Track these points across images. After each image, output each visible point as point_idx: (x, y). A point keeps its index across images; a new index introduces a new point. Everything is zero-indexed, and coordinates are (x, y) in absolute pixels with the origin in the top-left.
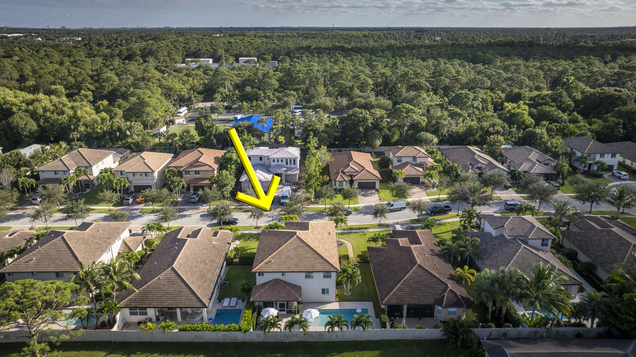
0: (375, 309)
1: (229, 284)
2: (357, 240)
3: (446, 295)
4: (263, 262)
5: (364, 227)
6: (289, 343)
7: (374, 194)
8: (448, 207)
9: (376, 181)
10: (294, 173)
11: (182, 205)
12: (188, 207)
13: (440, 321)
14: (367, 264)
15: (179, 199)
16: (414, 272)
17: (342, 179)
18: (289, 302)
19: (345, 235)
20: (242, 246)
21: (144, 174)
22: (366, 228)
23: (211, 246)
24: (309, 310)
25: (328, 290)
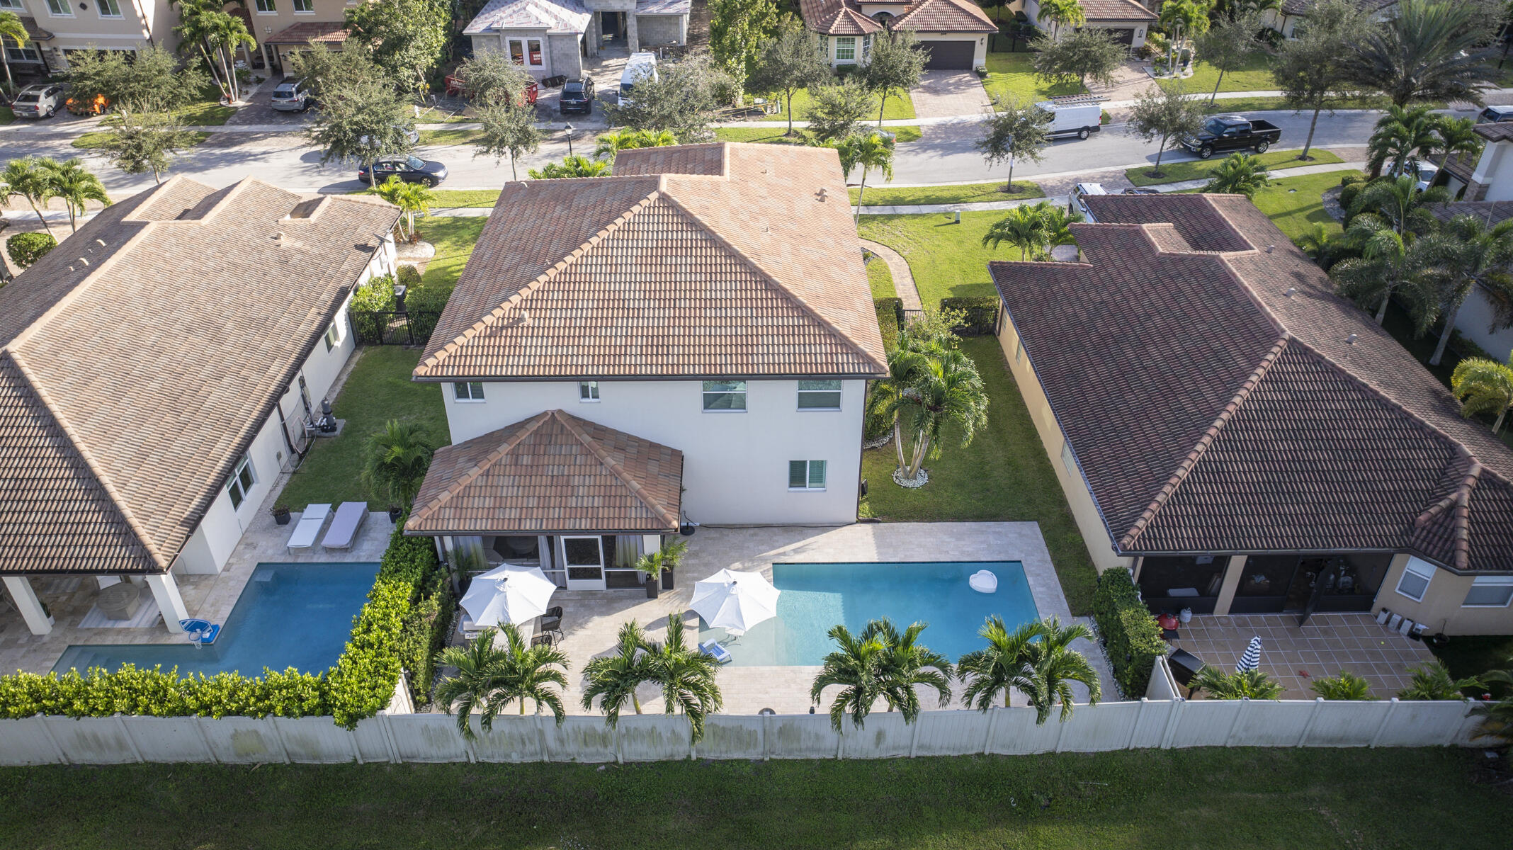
0: (1059, 565)
1: (347, 433)
2: (926, 245)
3: (1465, 500)
4: (479, 327)
5: (946, 194)
6: (613, 768)
7: (969, 85)
8: (1260, 124)
9: (975, 38)
10: (672, 10)
11: (244, 123)
12: (265, 127)
13: (1414, 635)
14: (985, 341)
15: (239, 103)
16: (1271, 378)
17: (850, 29)
18: (620, 540)
19: (874, 225)
20: (441, 264)
21: (95, 4)
22: (956, 200)
23: (268, 254)
24: (721, 577)
25: (819, 467)
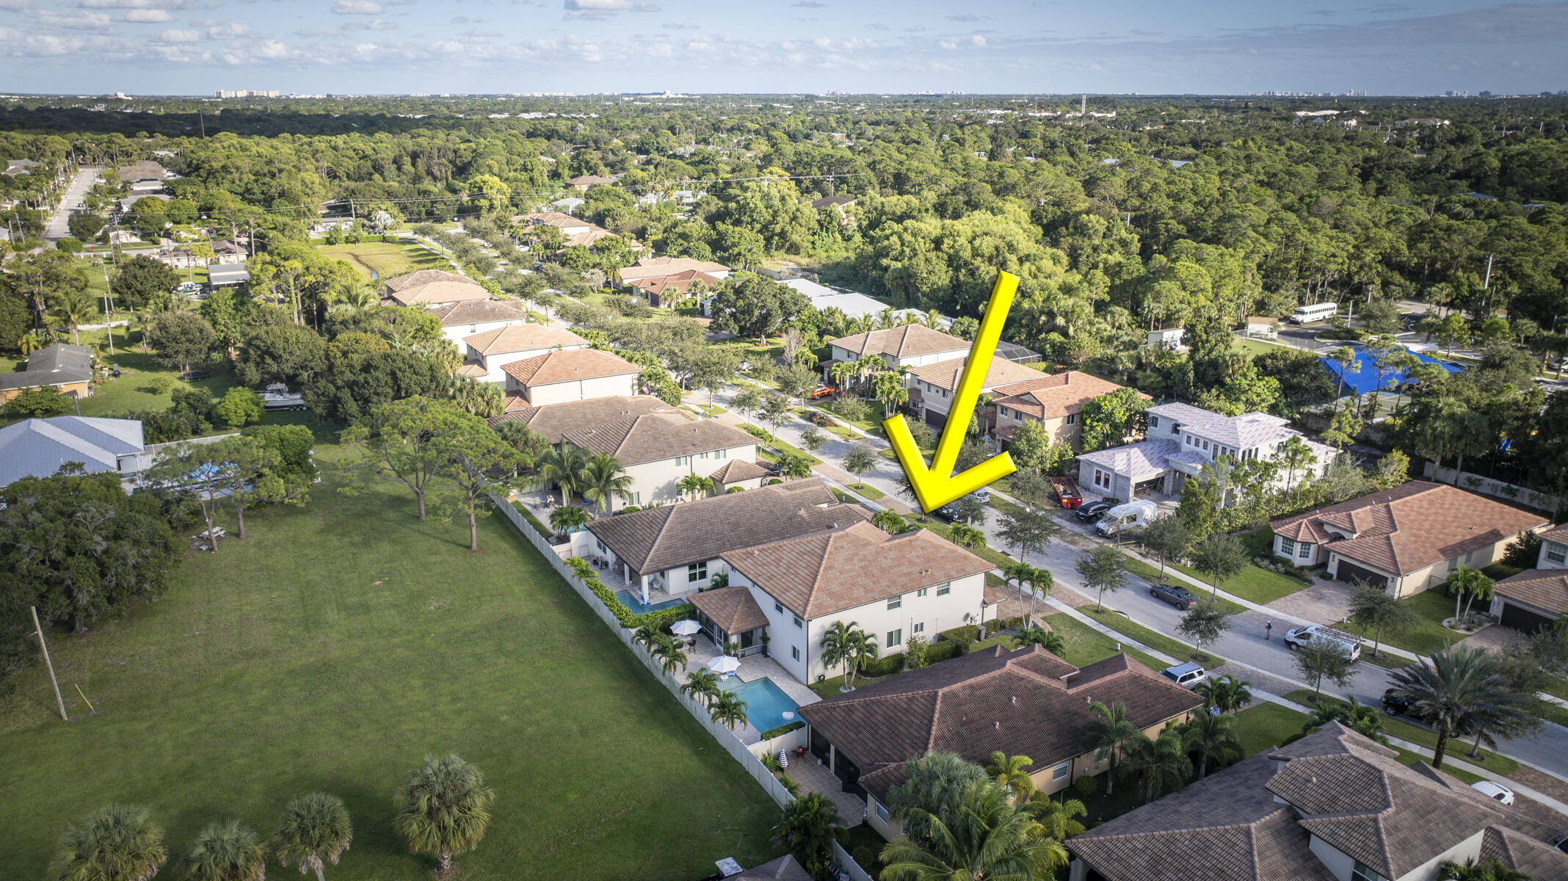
9: (1388, 576)
21: (941, 392)
